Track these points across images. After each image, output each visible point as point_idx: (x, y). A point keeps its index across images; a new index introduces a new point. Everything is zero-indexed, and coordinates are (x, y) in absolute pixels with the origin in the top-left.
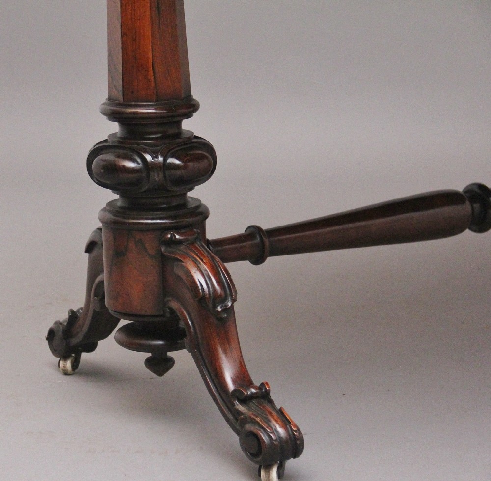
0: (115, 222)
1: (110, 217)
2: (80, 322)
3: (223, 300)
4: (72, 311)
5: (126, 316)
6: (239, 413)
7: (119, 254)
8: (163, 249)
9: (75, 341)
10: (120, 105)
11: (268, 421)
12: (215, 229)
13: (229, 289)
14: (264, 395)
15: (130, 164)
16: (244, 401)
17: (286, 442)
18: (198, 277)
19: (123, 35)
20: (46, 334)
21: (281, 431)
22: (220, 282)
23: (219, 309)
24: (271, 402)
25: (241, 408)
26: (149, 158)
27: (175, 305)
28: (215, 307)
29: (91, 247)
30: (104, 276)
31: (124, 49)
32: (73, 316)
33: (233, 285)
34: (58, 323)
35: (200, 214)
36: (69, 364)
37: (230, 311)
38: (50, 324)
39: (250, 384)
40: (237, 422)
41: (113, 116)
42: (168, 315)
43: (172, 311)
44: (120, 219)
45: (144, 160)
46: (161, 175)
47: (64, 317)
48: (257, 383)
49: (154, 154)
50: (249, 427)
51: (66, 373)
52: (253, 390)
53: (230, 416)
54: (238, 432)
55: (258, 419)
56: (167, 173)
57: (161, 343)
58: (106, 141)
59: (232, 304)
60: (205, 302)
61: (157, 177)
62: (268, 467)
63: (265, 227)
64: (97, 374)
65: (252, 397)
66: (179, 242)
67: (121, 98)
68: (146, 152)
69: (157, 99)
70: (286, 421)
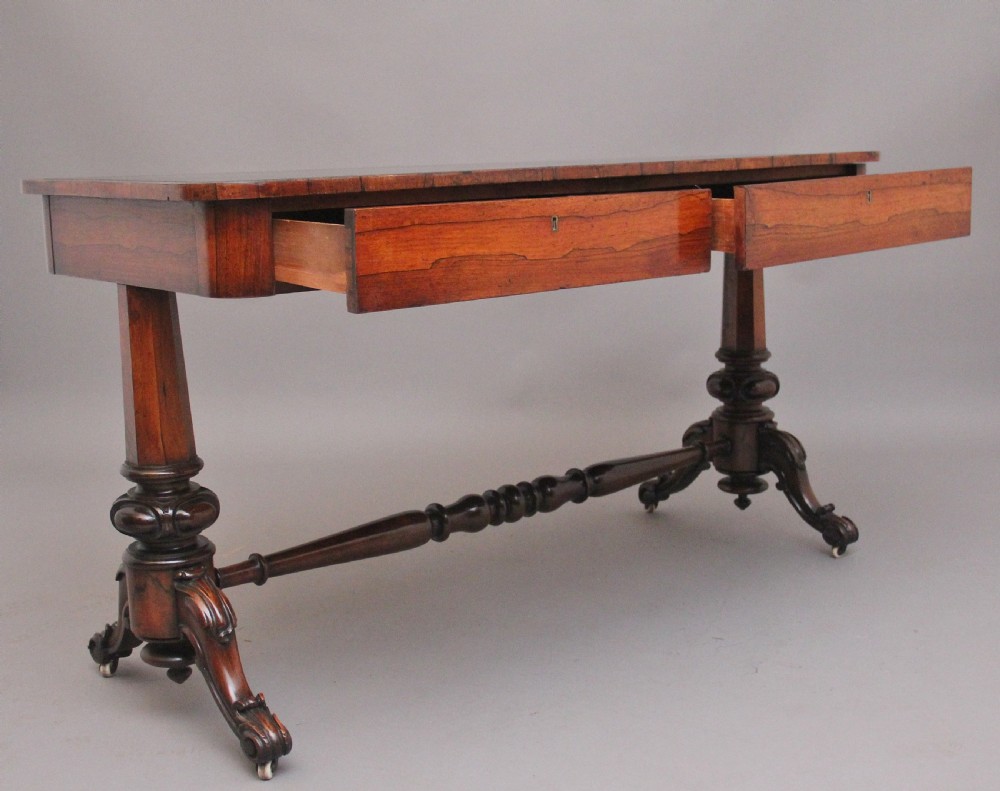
0: (135, 564)
1: (133, 559)
2: (115, 634)
3: (225, 627)
4: (108, 626)
5: (146, 639)
6: (240, 722)
7: (140, 589)
8: (176, 584)
9: (112, 650)
10: (135, 468)
11: (261, 728)
12: (220, 561)
13: (230, 619)
14: (260, 705)
15: (147, 518)
16: (243, 711)
17: (277, 744)
18: (205, 611)
19: (136, 412)
20: (88, 644)
21: (273, 735)
22: (222, 612)
23: (222, 635)
24: (266, 709)
25: (241, 717)
26: (160, 512)
27: (186, 630)
28: (218, 633)
29: (120, 576)
30: (129, 603)
31: (137, 423)
32: (110, 630)
33: (234, 614)
34: (98, 635)
35: (208, 551)
36: (107, 668)
37: (232, 636)
38: (91, 636)
39: (249, 694)
40: (239, 729)
41: (132, 477)
42: (182, 638)
43: (184, 634)
44: (139, 561)
45: (156, 513)
46: (171, 525)
47: (101, 629)
48: (255, 695)
49: (165, 509)
50: (247, 734)
51: (105, 676)
52: (251, 702)
53: (234, 724)
54: (237, 735)
55: (254, 727)
56: (176, 522)
57: (178, 659)
58: (125, 496)
59: (233, 630)
60: (211, 631)
61: (168, 527)
62: (264, 765)
63: (264, 554)
64: (131, 675)
65: (250, 707)
66: (189, 579)
67: (136, 461)
68: (158, 507)
69: (168, 462)
70: (276, 727)
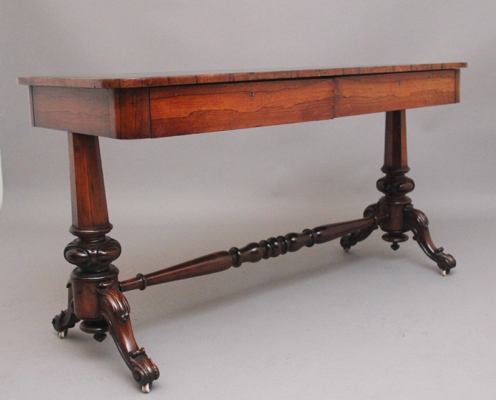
0: (77, 279)
1: (76, 276)
2: (66, 316)
3: (124, 313)
4: (62, 311)
5: (83, 319)
6: (132, 362)
7: (79, 293)
8: (98, 290)
9: (65, 324)
10: (77, 229)
11: (143, 365)
12: (121, 278)
13: (127, 309)
14: (143, 353)
15: (83, 255)
16: (134, 357)
17: (152, 374)
18: (114, 304)
19: (78, 200)
20: (52, 321)
21: (149, 369)
22: (123, 304)
23: (123, 316)
24: (146, 356)
25: (133, 360)
26: (90, 252)
27: (104, 314)
28: (121, 316)
29: (69, 286)
30: (74, 299)
31: (78, 207)
32: (63, 313)
33: (129, 306)
34: (57, 316)
35: (115, 272)
36: (63, 334)
37: (128, 317)
38: (53, 317)
39: (137, 348)
40: (131, 366)
41: (75, 233)
42: (101, 318)
43: (103, 317)
44: (79, 277)
45: (88, 253)
46: (96, 259)
47: (59, 313)
48: (140, 348)
49: (93, 250)
50: (136, 369)
51: (61, 338)
52: (138, 352)
53: (129, 363)
54: (131, 370)
55: (139, 365)
56: (99, 258)
57: (99, 329)
58: (72, 243)
59: (128, 314)
60: (117, 314)
61: (94, 260)
62: (145, 385)
63: (144, 274)
64: (74, 338)
65: (137, 355)
66: (105, 287)
67: (77, 225)
68: (89, 249)
69: (93, 226)
70: (151, 365)
